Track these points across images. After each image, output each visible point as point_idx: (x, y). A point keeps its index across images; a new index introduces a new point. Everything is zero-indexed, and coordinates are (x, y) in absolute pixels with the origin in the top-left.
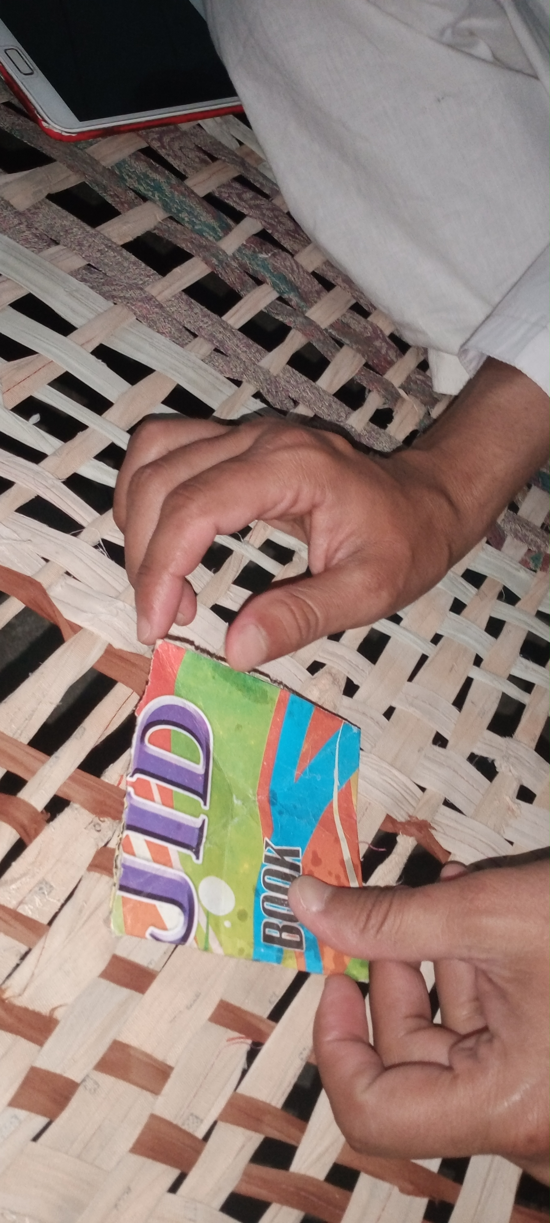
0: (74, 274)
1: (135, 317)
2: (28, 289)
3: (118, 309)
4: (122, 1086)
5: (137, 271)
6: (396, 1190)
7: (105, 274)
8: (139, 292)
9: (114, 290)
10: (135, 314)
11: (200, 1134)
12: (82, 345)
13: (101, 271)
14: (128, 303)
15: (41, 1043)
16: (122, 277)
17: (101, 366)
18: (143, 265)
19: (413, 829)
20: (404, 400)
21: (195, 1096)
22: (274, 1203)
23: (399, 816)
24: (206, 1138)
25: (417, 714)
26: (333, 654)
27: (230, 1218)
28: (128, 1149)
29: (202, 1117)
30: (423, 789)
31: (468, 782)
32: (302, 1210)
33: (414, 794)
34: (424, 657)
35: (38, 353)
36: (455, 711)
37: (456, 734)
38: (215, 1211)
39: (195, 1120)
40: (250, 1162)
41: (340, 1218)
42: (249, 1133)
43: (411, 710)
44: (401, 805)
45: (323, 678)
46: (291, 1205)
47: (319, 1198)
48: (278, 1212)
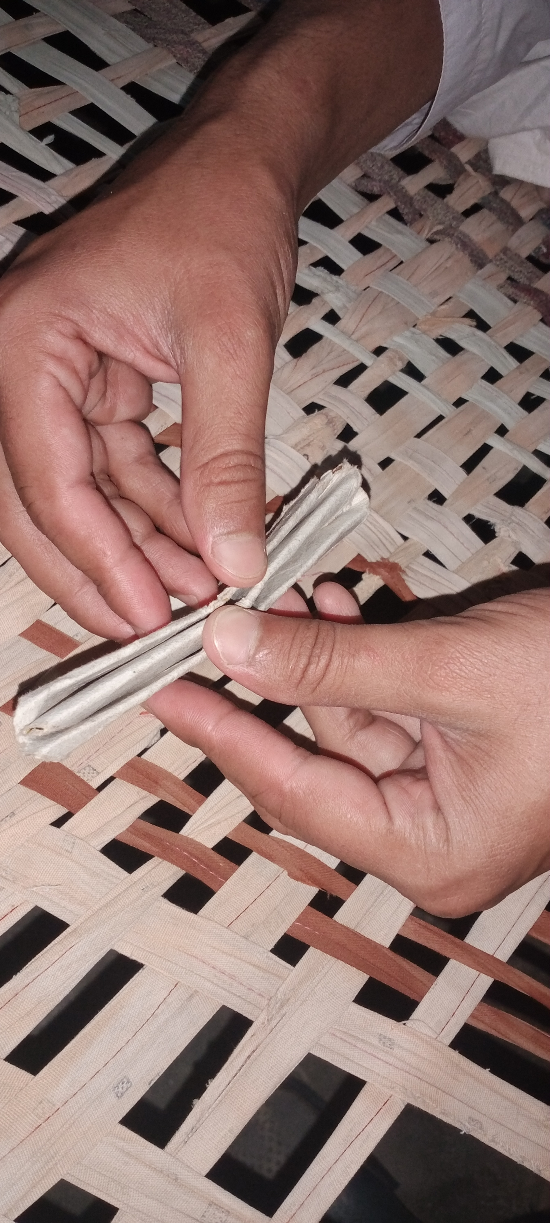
0: (119, 16)
1: (174, 61)
2: (65, 26)
3: (158, 50)
5: (185, 19)
6: (286, 873)
7: (150, 19)
8: (182, 35)
9: (157, 33)
10: (175, 56)
11: (95, 784)
12: (112, 80)
13: (146, 16)
14: (168, 45)
16: (169, 23)
17: (130, 102)
18: (194, 14)
19: (382, 571)
20: (469, 175)
21: (96, 752)
22: (156, 857)
23: (371, 557)
24: (100, 788)
25: (416, 468)
26: (335, 398)
27: (108, 859)
28: (19, 781)
29: (99, 770)
30: (405, 538)
31: (458, 540)
32: (182, 868)
33: (394, 541)
34: (440, 418)
35: (64, 84)
36: (462, 473)
37: (457, 493)
38: (93, 849)
39: (92, 771)
40: (139, 818)
41: (221, 885)
42: (144, 793)
43: (410, 463)
44: (376, 547)
45: (317, 418)
46: (172, 862)
47: (202, 862)
48: (157, 865)
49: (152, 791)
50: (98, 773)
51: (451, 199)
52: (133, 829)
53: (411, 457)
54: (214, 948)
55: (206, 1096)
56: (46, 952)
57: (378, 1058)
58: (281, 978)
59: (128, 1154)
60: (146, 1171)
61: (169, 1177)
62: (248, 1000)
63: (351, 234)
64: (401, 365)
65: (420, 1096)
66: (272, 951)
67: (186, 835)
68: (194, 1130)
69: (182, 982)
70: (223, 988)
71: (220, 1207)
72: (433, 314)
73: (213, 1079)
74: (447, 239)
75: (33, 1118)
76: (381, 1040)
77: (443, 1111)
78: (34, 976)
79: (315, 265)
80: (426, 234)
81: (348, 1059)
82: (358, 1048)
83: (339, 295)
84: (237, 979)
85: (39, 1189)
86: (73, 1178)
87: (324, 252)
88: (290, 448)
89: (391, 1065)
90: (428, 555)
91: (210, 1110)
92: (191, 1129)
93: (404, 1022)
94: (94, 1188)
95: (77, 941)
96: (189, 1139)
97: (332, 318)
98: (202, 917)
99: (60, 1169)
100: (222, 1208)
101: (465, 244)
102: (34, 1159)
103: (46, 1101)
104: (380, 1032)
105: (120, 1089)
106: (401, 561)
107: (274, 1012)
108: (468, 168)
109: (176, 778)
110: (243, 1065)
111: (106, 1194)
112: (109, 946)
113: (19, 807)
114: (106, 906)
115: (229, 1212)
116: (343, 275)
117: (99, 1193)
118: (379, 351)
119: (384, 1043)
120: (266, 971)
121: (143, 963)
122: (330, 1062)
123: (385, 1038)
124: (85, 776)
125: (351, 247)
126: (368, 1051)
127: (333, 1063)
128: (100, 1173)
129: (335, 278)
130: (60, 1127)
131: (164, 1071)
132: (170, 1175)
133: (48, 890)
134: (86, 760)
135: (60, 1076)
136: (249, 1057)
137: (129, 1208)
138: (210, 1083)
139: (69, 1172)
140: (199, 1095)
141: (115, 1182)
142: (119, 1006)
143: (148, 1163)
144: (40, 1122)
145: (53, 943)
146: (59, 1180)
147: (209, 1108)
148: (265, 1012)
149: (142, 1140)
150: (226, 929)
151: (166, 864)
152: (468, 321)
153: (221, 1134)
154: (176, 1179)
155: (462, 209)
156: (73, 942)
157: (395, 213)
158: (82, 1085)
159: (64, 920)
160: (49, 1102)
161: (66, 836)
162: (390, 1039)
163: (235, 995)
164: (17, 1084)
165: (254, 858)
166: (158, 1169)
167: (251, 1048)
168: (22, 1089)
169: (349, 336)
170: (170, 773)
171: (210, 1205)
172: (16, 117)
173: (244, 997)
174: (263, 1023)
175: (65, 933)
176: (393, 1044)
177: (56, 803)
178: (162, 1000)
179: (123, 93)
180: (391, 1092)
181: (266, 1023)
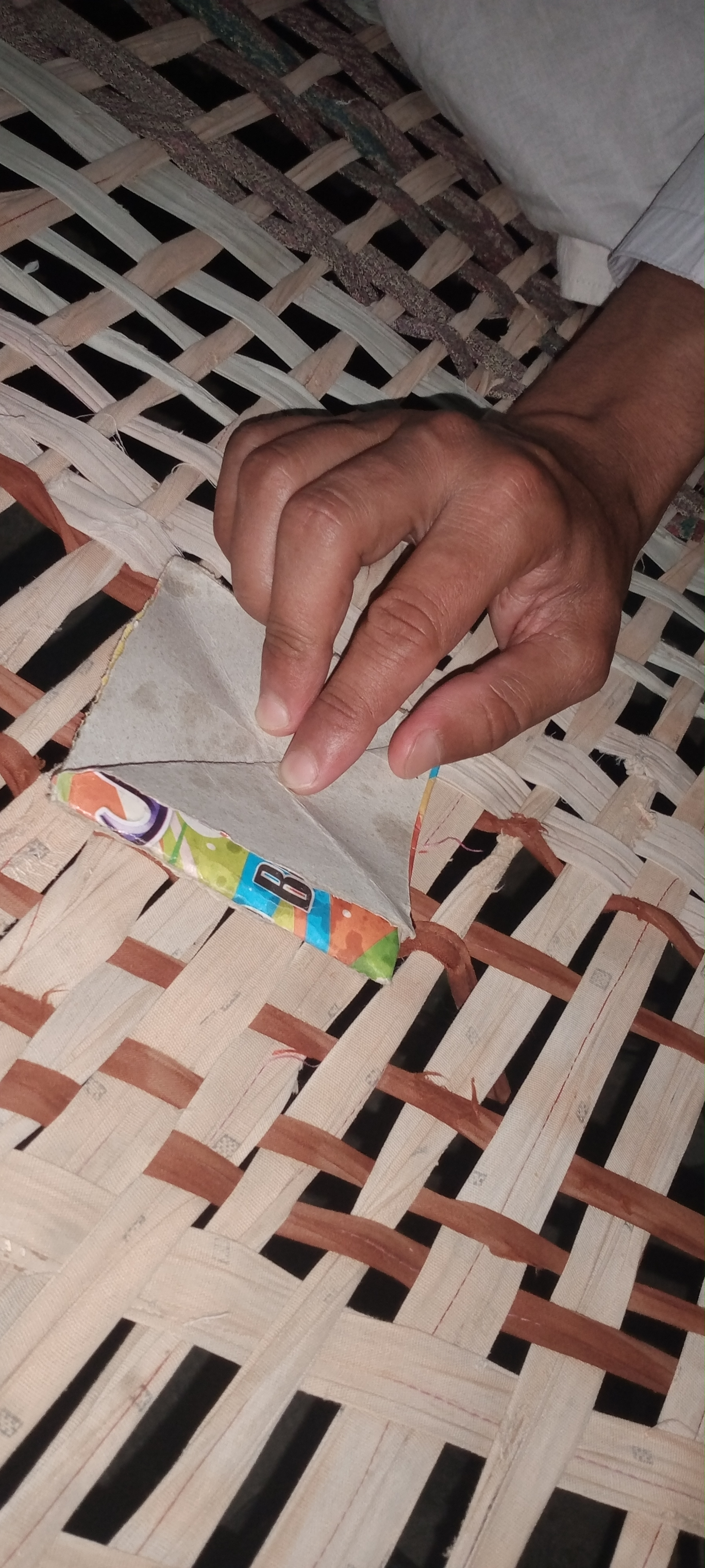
0: (90, 94)
1: (169, 158)
2: (26, 106)
3: (146, 144)
4: (136, 1094)
5: (172, 102)
6: (486, 1249)
7: (129, 100)
8: (174, 125)
9: (142, 119)
10: (168, 152)
11: (237, 1160)
12: (96, 183)
13: (124, 95)
14: (160, 137)
15: (31, 1034)
16: (153, 106)
17: (123, 214)
18: (181, 94)
19: (517, 829)
20: (523, 309)
21: (230, 1114)
22: (330, 1252)
24: (245, 1165)
27: (275, 1264)
28: (143, 1170)
29: (239, 1140)
30: (532, 786)
31: (589, 783)
32: (366, 1262)
33: (520, 791)
35: (38, 187)
37: (575, 726)
38: (252, 1253)
39: (231, 1143)
40: (301, 1199)
41: (414, 1276)
42: (300, 1164)
46: (353, 1256)
47: (388, 1249)
48: (334, 1262)
49: (308, 1160)
50: (239, 1145)
51: (506, 341)
52: (295, 1216)
54: (425, 1366)
56: (218, 1409)
57: (636, 1478)
58: (505, 1392)
62: (473, 1429)
65: (688, 1517)
66: (491, 1358)
67: (360, 1215)
69: (394, 1420)
70: (444, 1420)
73: (453, 1546)
76: (636, 1454)
78: (210, 1447)
81: (601, 1486)
82: (611, 1470)
84: (456, 1404)
89: (652, 1484)
93: (654, 1426)
95: (254, 1387)
98: (399, 1324)
104: (632, 1444)
106: (538, 815)
107: (508, 1441)
108: (520, 299)
109: (334, 1138)
110: (484, 1521)
112: (294, 1386)
113: (148, 1208)
114: (283, 1330)
119: (640, 1458)
120: (489, 1386)
121: (340, 1402)
122: (582, 1494)
123: (639, 1450)
124: (223, 1151)
126: (623, 1471)
127: (584, 1496)
133: (208, 1321)
134: (220, 1128)
138: (449, 1551)
142: (324, 1468)
145: (227, 1395)
148: (497, 1443)
150: (432, 1338)
151: (345, 1260)
155: (519, 354)
156: (250, 1389)
157: (447, 365)
159: (232, 1360)
161: (216, 1239)
162: (645, 1452)
163: (457, 1426)
165: (444, 1235)
167: (490, 1495)
170: (324, 1131)
173: (468, 1427)
174: (498, 1457)
175: (237, 1378)
176: (651, 1457)
177: (195, 1195)
178: (374, 1450)
179: (111, 201)
180: (660, 1520)
181: (502, 1457)
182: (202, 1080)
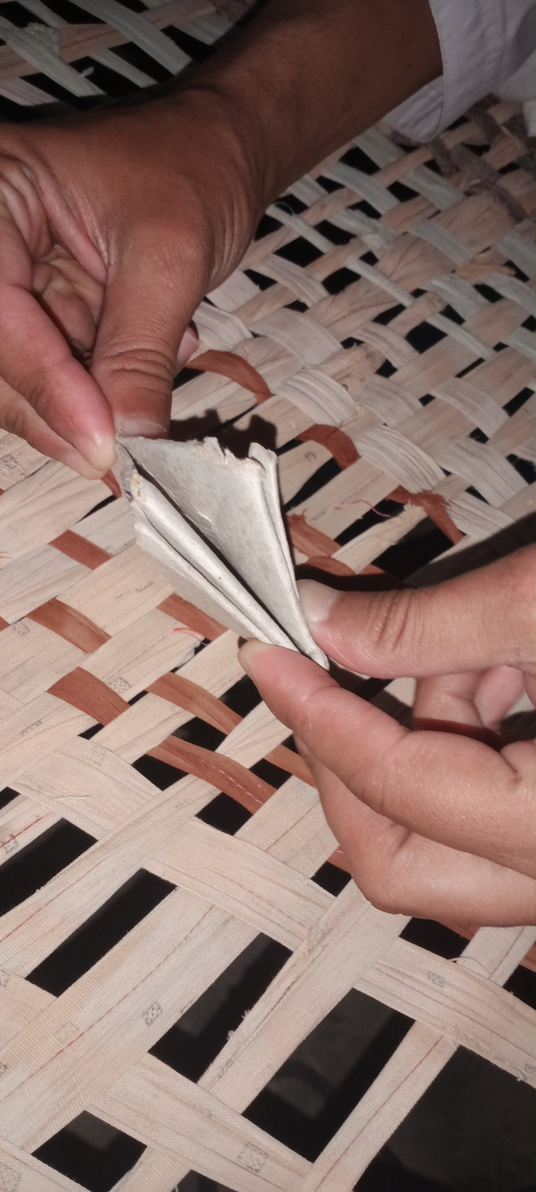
4: (54, 637)
11: (127, 697)
12: (152, 23)
17: (170, 43)
19: (425, 502)
20: (505, 136)
21: (128, 665)
22: (190, 775)
23: (413, 488)
24: (132, 702)
25: (458, 406)
26: (373, 334)
27: (140, 774)
28: (47, 689)
29: (131, 683)
30: (447, 473)
31: (502, 478)
32: (218, 787)
33: (436, 475)
34: (480, 361)
35: (105, 22)
36: (504, 415)
37: (501, 433)
38: (124, 762)
39: (123, 684)
40: (173, 734)
41: (258, 807)
42: (178, 709)
43: (451, 401)
44: (417, 480)
45: (356, 353)
46: (208, 780)
47: (239, 781)
48: (192, 782)
49: (186, 707)
50: (130, 686)
51: (488, 157)
52: (166, 745)
53: (452, 395)
54: (252, 871)
55: (243, 1027)
56: (72, 867)
57: (427, 996)
58: (322, 907)
59: (158, 1086)
60: (177, 1106)
61: (202, 1112)
62: (287, 928)
63: (389, 180)
64: (440, 307)
65: (473, 1038)
66: (313, 879)
67: (222, 753)
68: (229, 1064)
69: (218, 906)
70: (261, 914)
71: (258, 1148)
72: (473, 261)
73: (250, 1010)
74: (485, 192)
75: (55, 1042)
76: (430, 977)
77: (498, 1056)
78: (59, 892)
79: (354, 207)
80: (463, 187)
81: (395, 996)
82: (405, 984)
83: (376, 236)
84: (275, 906)
85: (59, 1121)
86: (97, 1110)
87: (361, 195)
88: (328, 378)
89: (441, 1004)
90: (472, 491)
91: (247, 1044)
92: (226, 1063)
93: (454, 959)
94: (120, 1121)
95: (106, 857)
96: (224, 1073)
97: (370, 259)
98: (238, 838)
99: (83, 1099)
100: (260, 1150)
101: (503, 198)
102: (55, 1087)
103: (70, 1024)
104: (428, 969)
105: (150, 1015)
106: (445, 493)
107: (315, 943)
108: (504, 130)
109: (211, 695)
110: (282, 998)
111: (133, 1129)
112: (139, 864)
113: (46, 716)
114: (138, 821)
115: (267, 1154)
116: (381, 219)
117: (126, 1128)
118: (417, 293)
119: (433, 981)
120: (307, 899)
121: (176, 883)
122: (376, 998)
123: (434, 975)
124: (116, 688)
125: (388, 193)
126: (417, 989)
127: (378, 1000)
128: (127, 1106)
129: (373, 221)
130: (83, 1053)
131: (197, 999)
132: (203, 1111)
133: (75, 801)
134: (118, 672)
135: (85, 999)
136: (289, 988)
137: (158, 1145)
138: (246, 1014)
139: (93, 1103)
140: (235, 1027)
141: (143, 1117)
142: (150, 928)
143: (179, 1097)
144: (63, 1046)
145: (80, 858)
146: (81, 1112)
147: (246, 1041)
148: (305, 942)
149: (173, 1072)
150: (264, 853)
151: (201, 782)
152: (507, 270)
153: (259, 1069)
154: (210, 1116)
155: (498, 166)
156: (101, 857)
157: (432, 165)
158: (108, 1009)
159: (92, 835)
160: (73, 1025)
161: (95, 747)
162: (439, 977)
163: (273, 922)
164: (38, 1005)
165: (293, 782)
166: (190, 1103)
167: (291, 979)
168: (43, 1011)
169: (388, 277)
170: (205, 691)
171: (247, 1146)
172: (56, 48)
173: (283, 925)
174: (304, 954)
175: (92, 848)
176: (444, 982)
177: (85, 714)
178: (195, 923)
179: (162, 35)
180: (442, 1033)
181: (307, 954)
182: (109, 637)
